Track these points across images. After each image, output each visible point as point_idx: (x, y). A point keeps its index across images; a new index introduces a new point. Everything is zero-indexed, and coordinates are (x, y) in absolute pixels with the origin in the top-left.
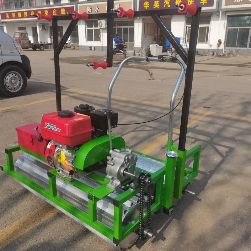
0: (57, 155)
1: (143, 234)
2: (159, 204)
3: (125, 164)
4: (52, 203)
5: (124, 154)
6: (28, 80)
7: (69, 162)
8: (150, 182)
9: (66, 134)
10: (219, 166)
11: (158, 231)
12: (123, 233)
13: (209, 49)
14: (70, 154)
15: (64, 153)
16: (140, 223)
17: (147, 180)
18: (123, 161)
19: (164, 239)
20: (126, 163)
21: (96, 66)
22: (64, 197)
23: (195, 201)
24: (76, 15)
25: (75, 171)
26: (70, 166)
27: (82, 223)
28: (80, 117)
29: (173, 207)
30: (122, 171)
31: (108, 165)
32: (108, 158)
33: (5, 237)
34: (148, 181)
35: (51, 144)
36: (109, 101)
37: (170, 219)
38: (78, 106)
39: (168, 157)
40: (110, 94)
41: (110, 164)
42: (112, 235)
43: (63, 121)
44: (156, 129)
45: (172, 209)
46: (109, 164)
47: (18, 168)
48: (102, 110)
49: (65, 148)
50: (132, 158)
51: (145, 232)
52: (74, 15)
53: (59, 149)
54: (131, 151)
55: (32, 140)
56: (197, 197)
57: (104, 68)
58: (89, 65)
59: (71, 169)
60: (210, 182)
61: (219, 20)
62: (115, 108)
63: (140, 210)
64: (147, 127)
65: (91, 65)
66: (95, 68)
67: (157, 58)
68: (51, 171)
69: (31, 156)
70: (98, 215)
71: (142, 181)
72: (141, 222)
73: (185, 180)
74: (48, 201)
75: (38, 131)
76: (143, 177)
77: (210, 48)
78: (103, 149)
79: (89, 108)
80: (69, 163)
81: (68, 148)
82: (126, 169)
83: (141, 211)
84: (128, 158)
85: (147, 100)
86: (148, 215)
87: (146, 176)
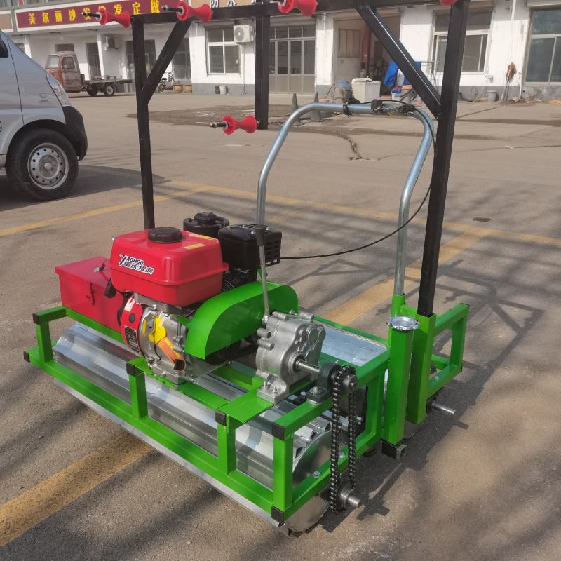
0: (147, 326)
1: (338, 501)
2: (373, 434)
3: (298, 345)
4: (137, 433)
5: (296, 323)
6: (80, 163)
7: (174, 341)
8: (355, 385)
9: (165, 280)
10: (509, 352)
11: (372, 495)
12: (294, 499)
13: (487, 88)
14: (176, 324)
15: (162, 323)
16: (332, 476)
17: (347, 382)
18: (293, 339)
19: (385, 512)
20: (301, 344)
21: (232, 127)
22: (162, 419)
23: (455, 428)
24: (185, 11)
25: (187, 362)
26: (176, 351)
27: (203, 474)
28: (197, 242)
29: (404, 441)
30: (291, 361)
31: (260, 349)
32: (260, 331)
33: (37, 505)
34: (349, 385)
35: (134, 301)
36: (261, 207)
37: (398, 467)
38: (193, 218)
39: (394, 329)
40: (263, 190)
41: (265, 347)
42: (269, 502)
43: (158, 250)
44: (365, 268)
45: (403, 446)
46: (261, 346)
47: (61, 355)
48: (247, 226)
49: (165, 310)
50: (314, 332)
51: (344, 496)
52: (180, 11)
53: (151, 313)
54: (310, 317)
55: (90, 295)
56: (461, 420)
57: (250, 130)
58: (215, 124)
59: (178, 356)
60: (487, 386)
61: (510, 19)
62: (273, 221)
63: (332, 448)
64: (345, 265)
65: (220, 125)
66: (229, 131)
67: (368, 108)
68: (133, 362)
69: (90, 330)
70: (238, 458)
71: (336, 384)
72: (333, 474)
73: (432, 381)
74: (129, 428)
75: (104, 275)
76: (338, 375)
77: (490, 84)
78: (247, 311)
79: (217, 222)
80: (174, 344)
81: (172, 310)
82: (300, 358)
83: (334, 450)
84: (305, 332)
85: (346, 205)
86: (350, 459)
87: (345, 371)
